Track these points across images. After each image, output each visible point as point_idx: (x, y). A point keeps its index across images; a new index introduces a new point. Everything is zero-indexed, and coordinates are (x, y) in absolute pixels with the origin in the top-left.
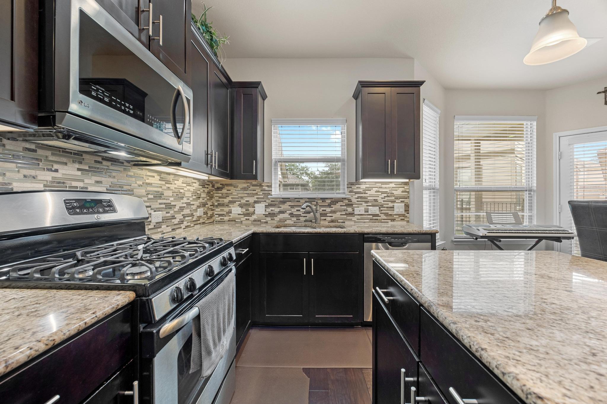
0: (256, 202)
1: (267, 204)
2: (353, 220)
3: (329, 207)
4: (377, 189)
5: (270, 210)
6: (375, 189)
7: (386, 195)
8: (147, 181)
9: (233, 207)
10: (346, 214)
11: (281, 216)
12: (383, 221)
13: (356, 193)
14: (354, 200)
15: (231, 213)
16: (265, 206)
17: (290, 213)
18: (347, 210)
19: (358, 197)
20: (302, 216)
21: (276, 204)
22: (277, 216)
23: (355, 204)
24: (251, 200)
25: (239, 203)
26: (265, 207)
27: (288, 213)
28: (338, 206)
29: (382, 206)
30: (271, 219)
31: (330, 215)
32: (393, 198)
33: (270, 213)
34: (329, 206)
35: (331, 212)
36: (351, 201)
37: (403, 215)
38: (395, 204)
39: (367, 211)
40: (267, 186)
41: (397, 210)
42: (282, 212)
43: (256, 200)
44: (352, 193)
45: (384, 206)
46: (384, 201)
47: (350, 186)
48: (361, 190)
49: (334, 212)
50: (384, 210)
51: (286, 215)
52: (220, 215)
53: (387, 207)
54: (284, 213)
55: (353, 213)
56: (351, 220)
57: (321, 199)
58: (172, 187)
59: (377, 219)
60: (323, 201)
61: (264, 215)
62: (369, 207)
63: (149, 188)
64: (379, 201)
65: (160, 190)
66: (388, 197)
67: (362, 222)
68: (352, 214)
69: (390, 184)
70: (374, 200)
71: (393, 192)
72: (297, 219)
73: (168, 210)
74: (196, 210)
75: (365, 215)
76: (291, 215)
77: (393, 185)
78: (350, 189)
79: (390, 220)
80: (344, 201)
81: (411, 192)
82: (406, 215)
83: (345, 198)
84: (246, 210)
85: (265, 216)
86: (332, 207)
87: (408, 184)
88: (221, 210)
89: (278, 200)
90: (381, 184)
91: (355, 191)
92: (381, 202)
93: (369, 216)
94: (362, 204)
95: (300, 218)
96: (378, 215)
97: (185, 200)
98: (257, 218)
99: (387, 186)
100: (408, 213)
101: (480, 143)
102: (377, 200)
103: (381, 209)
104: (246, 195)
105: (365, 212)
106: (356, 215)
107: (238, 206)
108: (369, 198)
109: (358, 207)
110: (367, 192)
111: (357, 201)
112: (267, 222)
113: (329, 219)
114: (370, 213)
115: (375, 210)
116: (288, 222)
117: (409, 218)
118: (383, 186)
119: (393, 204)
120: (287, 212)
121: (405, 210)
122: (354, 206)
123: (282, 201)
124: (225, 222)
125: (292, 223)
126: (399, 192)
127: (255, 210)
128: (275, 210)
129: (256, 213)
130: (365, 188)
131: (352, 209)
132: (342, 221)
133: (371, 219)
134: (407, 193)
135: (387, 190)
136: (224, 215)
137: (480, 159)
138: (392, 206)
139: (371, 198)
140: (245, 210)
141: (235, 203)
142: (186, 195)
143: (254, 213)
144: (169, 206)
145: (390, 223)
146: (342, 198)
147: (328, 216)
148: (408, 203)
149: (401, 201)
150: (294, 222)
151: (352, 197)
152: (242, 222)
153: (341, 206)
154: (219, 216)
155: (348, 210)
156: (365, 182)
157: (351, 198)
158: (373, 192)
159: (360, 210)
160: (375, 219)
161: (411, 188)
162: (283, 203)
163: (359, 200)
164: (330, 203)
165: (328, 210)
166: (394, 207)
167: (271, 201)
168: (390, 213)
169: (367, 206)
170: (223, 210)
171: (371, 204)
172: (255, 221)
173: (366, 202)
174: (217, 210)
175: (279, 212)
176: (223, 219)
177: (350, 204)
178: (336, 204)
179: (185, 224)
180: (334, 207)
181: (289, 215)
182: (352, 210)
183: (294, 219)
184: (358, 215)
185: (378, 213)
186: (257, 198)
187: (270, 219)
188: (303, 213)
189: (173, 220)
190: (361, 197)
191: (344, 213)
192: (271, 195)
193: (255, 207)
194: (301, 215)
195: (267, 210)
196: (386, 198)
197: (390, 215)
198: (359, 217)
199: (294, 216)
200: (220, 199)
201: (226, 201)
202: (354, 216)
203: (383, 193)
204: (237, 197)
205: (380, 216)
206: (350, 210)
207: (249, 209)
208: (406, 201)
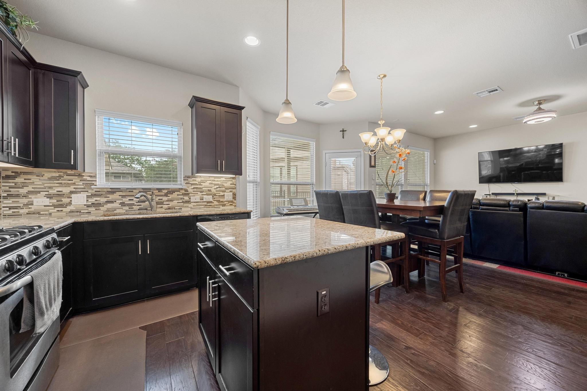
0: (72, 192)
1: (90, 194)
2: (189, 206)
3: (166, 197)
4: (210, 182)
5: (94, 200)
7: (218, 186)
9: (35, 198)
10: (183, 202)
11: (110, 206)
12: (216, 206)
13: (192, 184)
14: (190, 190)
15: (33, 205)
16: (87, 196)
17: (120, 203)
18: (183, 199)
19: (194, 188)
20: (136, 205)
21: (102, 194)
22: (104, 206)
23: (191, 194)
24: (66, 190)
25: (47, 193)
26: (87, 198)
27: (118, 203)
28: (175, 195)
29: (215, 195)
30: (96, 209)
31: (167, 203)
32: (224, 189)
33: (94, 203)
34: (166, 195)
35: (167, 201)
36: (188, 191)
37: (232, 202)
38: (225, 193)
39: (202, 199)
40: (89, 176)
41: (227, 198)
42: (111, 202)
43: (74, 190)
44: (188, 185)
45: (217, 195)
46: (216, 191)
47: (187, 179)
48: (197, 183)
49: (171, 200)
50: (216, 198)
51: (116, 205)
52: (11, 208)
53: (219, 196)
54: (114, 203)
55: (190, 201)
56: (188, 207)
57: (157, 189)
59: (211, 205)
60: (159, 191)
61: (85, 205)
62: (204, 196)
64: (212, 191)
66: (220, 188)
67: (197, 208)
68: (188, 202)
69: (221, 178)
70: (208, 190)
71: (224, 184)
72: (129, 208)
75: (200, 202)
76: (123, 204)
77: (223, 179)
78: (187, 181)
79: (222, 206)
80: (181, 191)
81: (237, 184)
82: (234, 201)
83: (182, 189)
84: (57, 201)
85: (87, 207)
86: (169, 196)
87: (235, 179)
88: (13, 202)
89: (105, 190)
90: (213, 178)
91: (191, 182)
92: (214, 192)
93: (203, 203)
94: (198, 194)
95: (133, 207)
96: (212, 202)
98: (74, 209)
99: (219, 179)
100: (235, 200)
101: (290, 151)
102: (211, 190)
103: (214, 197)
104: (58, 185)
105: (200, 200)
106: (193, 202)
107: (44, 196)
108: (203, 189)
109: (194, 196)
110: (202, 184)
111: (193, 191)
112: (90, 212)
113: (166, 206)
114: (204, 200)
115: (210, 198)
116: (118, 211)
117: (236, 203)
118: (215, 179)
119: (223, 193)
120: (117, 201)
121: (233, 198)
122: (190, 195)
123: (110, 191)
124: (22, 215)
125: (124, 211)
126: (228, 184)
127: (71, 201)
128: (101, 200)
129: (73, 203)
130: (200, 180)
131: (189, 197)
132: (179, 208)
133: (205, 205)
134: (234, 185)
135: (219, 183)
136: (19, 208)
137: (290, 161)
138: (223, 195)
139: (206, 189)
140: (55, 201)
141: (40, 193)
143: (70, 203)
145: (222, 208)
146: (179, 189)
147: (165, 204)
148: (235, 192)
149: (230, 191)
150: (126, 211)
151: (189, 187)
152: (51, 214)
153: (177, 195)
154: (9, 209)
155: (185, 199)
156: (200, 176)
157: (187, 189)
158: (207, 184)
159: (196, 198)
160: (209, 205)
161: (237, 182)
162: (112, 193)
163: (195, 190)
164: (167, 193)
165: (165, 198)
166: (224, 196)
167: (95, 191)
168: (221, 200)
169: (202, 195)
170: (19, 201)
171: (205, 194)
172: (72, 212)
173: (201, 192)
174: (5, 202)
175: (106, 202)
176: (19, 212)
177: (187, 194)
178: (173, 194)
180: (171, 197)
181: (119, 204)
182: (188, 199)
183: (127, 208)
184: (194, 202)
185: (211, 200)
186: (74, 188)
187: (94, 209)
188: (136, 202)
190: (197, 188)
191: (181, 201)
192: (96, 185)
193: (71, 198)
194: (134, 204)
195: (89, 200)
196: (218, 189)
197: (222, 201)
198: (195, 204)
199: (125, 206)
200: (11, 189)
201: (23, 191)
202: (191, 204)
203: (215, 185)
204: (43, 187)
205: (213, 203)
206: (186, 198)
207: (62, 199)
208: (234, 191)
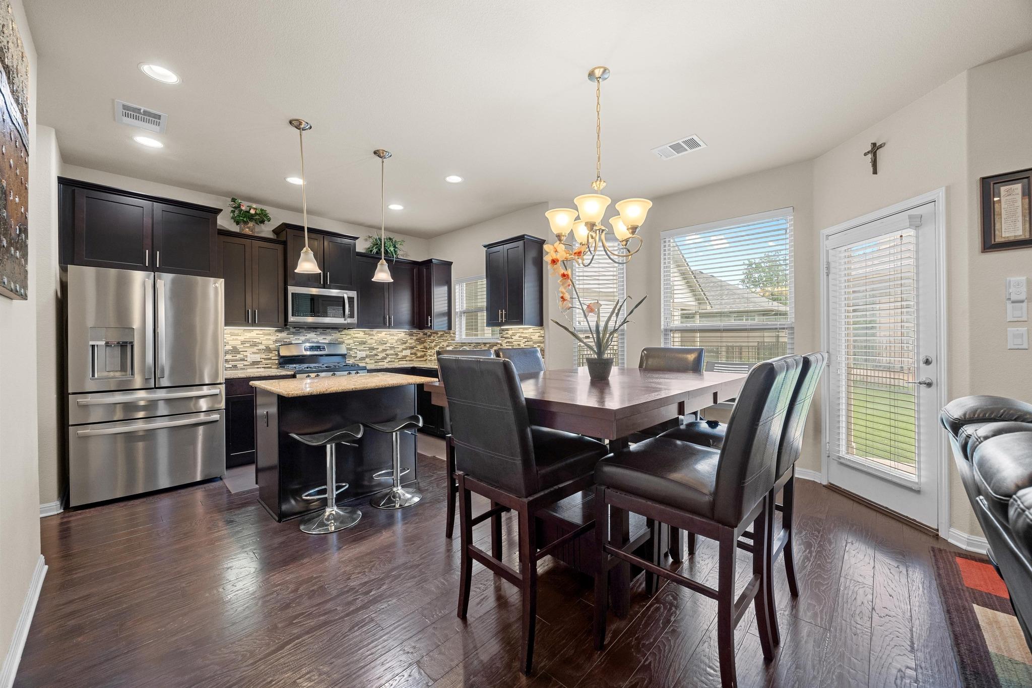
4: (519, 334)
6: (518, 335)
7: (526, 340)
8: (354, 336)
13: (506, 338)
24: (445, 344)
25: (439, 346)
32: (532, 343)
36: (502, 346)
40: (453, 333)
43: (447, 344)
44: (502, 339)
52: (430, 356)
58: (375, 338)
63: (355, 339)
64: (521, 346)
65: (364, 340)
69: (530, 329)
70: (518, 344)
71: (532, 337)
73: (371, 351)
74: (401, 351)
78: (502, 335)
81: (547, 337)
83: (498, 343)
87: (544, 329)
89: (459, 344)
90: (522, 329)
91: (505, 336)
97: (388, 345)
99: (527, 331)
104: (442, 340)
108: (514, 343)
110: (513, 337)
111: (506, 346)
118: (524, 331)
126: (536, 337)
130: (511, 333)
134: (542, 338)
136: (432, 356)
139: (516, 343)
141: (437, 346)
142: (389, 342)
144: (372, 349)
146: (496, 343)
149: (538, 346)
151: (503, 342)
158: (517, 337)
161: (546, 333)
163: (508, 344)
167: (456, 345)
173: (512, 347)
174: (429, 352)
179: (388, 359)
189: (376, 357)
190: (509, 342)
196: (527, 343)
201: (433, 344)
203: (524, 338)
204: (438, 342)
208: (542, 345)
